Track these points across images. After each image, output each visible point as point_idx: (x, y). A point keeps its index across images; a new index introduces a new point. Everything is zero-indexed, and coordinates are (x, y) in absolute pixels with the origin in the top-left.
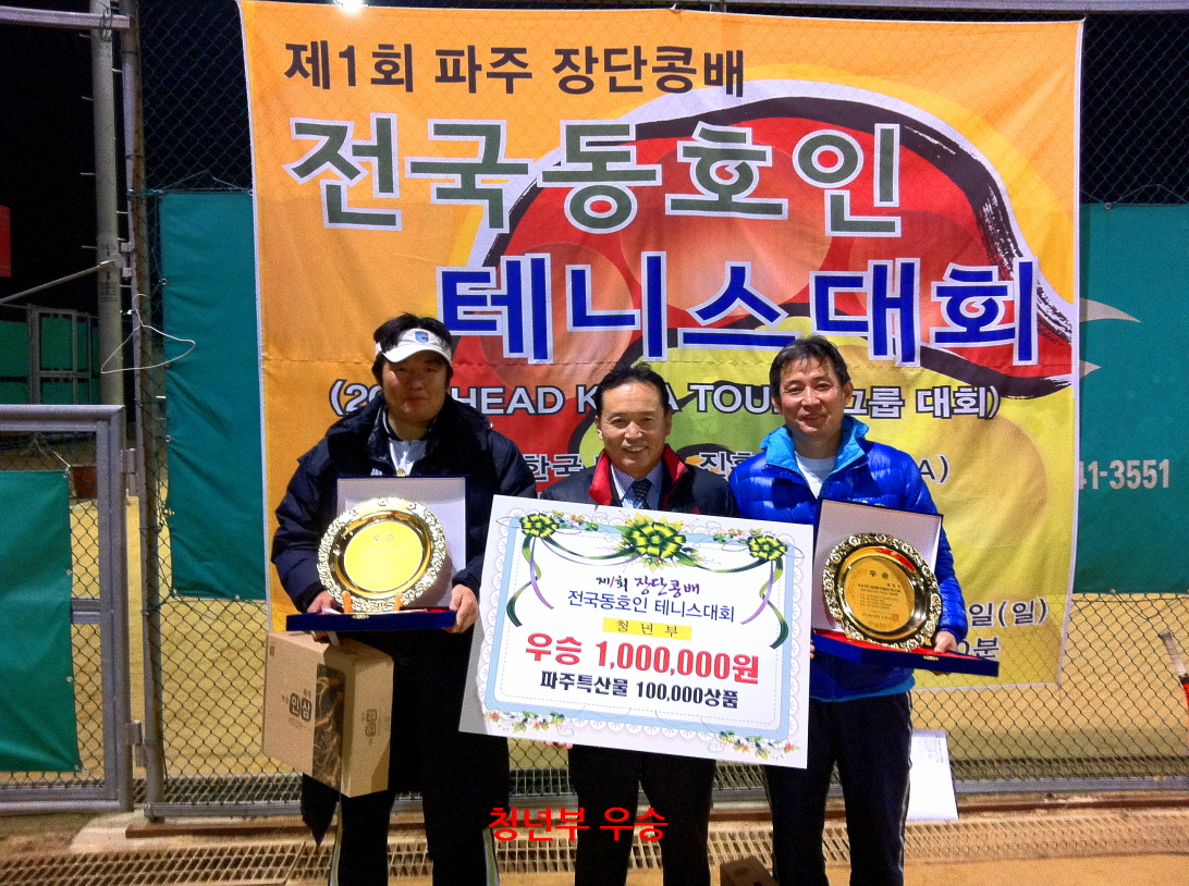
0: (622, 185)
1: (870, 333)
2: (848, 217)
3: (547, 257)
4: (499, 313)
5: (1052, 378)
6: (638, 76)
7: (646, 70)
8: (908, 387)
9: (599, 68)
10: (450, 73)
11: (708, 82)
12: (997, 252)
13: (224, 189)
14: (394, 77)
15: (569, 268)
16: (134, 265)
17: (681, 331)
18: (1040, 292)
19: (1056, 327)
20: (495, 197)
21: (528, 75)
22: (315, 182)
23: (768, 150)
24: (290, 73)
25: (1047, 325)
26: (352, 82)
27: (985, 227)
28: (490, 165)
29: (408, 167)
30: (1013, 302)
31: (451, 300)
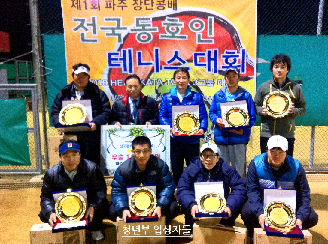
0: (149, 32)
1: (207, 66)
2: (202, 39)
3: (132, 49)
4: (121, 62)
5: (250, 77)
6: (152, 6)
7: (154, 4)
8: (215, 79)
9: (143, 4)
10: (109, 6)
11: (169, 7)
12: (237, 47)
13: (58, 34)
14: (96, 7)
15: (137, 52)
16: (38, 52)
17: (163, 66)
18: (247, 56)
19: (250, 64)
20: (119, 35)
21: (127, 6)
22: (78, 32)
23: (183, 23)
24: (72, 7)
25: (248, 64)
26: (86, 8)
27: (234, 42)
28: (118, 28)
29: (100, 29)
30: (240, 59)
31: (110, 59)
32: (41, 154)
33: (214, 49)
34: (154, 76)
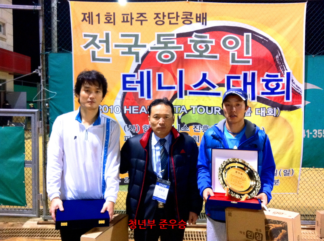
0: (172, 51)
2: (236, 59)
3: (151, 70)
4: (138, 86)
5: (296, 105)
6: (177, 20)
7: (179, 18)
8: (253, 107)
9: (166, 18)
10: (125, 20)
11: (197, 21)
12: (280, 69)
13: (65, 52)
14: (110, 21)
15: (157, 74)
16: (42, 72)
17: (188, 91)
18: (293, 80)
19: (297, 91)
20: (137, 54)
21: (147, 20)
22: (89, 50)
23: (214, 40)
24: (83, 21)
25: (295, 90)
26: (99, 23)
27: (276, 62)
28: (136, 45)
29: (114, 46)
30: (284, 84)
31: (125, 82)
32: (39, 193)
33: (251, 72)
34: (176, 102)
